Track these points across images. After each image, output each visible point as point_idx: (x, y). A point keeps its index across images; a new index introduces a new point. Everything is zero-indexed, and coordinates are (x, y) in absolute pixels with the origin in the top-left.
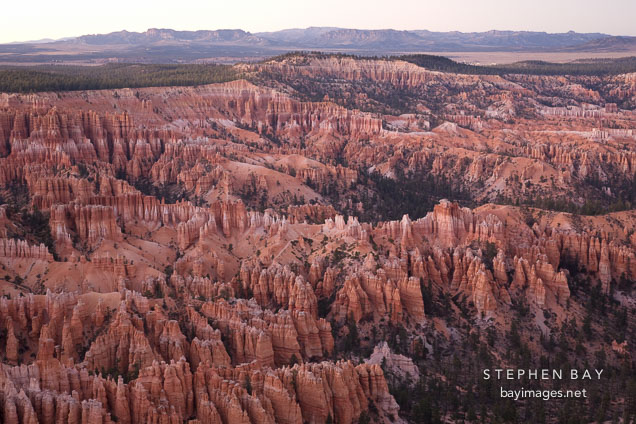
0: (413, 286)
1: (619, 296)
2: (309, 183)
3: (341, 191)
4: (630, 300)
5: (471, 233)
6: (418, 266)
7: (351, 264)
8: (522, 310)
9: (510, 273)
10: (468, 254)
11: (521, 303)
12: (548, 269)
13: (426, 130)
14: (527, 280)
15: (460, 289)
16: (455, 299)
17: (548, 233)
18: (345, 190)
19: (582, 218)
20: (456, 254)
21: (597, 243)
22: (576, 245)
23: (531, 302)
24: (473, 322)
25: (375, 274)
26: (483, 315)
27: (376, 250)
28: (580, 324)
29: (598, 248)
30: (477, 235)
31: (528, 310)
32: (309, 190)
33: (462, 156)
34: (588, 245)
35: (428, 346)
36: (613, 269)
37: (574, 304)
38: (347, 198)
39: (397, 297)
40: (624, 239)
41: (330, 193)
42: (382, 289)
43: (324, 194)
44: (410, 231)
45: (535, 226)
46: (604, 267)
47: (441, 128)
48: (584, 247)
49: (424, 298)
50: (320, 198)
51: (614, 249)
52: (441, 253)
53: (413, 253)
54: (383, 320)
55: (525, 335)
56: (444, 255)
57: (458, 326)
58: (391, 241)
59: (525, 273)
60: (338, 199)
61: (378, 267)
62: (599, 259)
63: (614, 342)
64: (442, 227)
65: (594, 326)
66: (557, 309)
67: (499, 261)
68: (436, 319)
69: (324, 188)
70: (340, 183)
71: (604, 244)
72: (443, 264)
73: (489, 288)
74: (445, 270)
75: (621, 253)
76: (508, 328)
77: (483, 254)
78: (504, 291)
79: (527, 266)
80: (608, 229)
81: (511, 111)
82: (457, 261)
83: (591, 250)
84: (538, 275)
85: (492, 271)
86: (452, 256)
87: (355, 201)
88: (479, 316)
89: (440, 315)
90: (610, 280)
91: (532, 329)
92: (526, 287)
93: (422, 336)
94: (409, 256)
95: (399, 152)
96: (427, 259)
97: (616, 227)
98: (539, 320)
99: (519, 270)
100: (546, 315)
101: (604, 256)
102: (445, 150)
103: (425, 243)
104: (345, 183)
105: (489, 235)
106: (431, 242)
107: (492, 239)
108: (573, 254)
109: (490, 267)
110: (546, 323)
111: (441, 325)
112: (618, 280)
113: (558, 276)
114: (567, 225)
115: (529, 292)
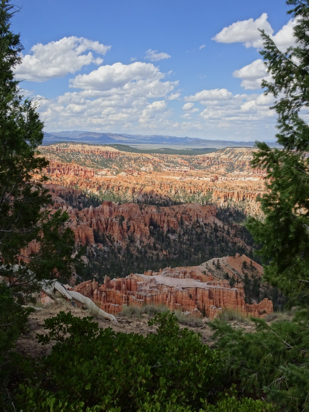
0: (90, 232)
1: (170, 235)
2: (60, 196)
3: (74, 199)
4: (174, 237)
5: (116, 213)
6: (94, 224)
7: (67, 224)
8: (132, 240)
9: (129, 228)
10: (114, 220)
11: (131, 238)
12: (142, 226)
13: (114, 175)
14: (134, 230)
15: (110, 233)
16: (107, 237)
17: (147, 213)
18: (76, 199)
19: (160, 207)
20: (109, 220)
21: (164, 217)
22: (156, 218)
23: (135, 237)
24: (113, 245)
25: (76, 227)
26: (117, 242)
27: (78, 218)
28: (152, 245)
29: (164, 218)
30: (118, 213)
31: (134, 240)
32: (60, 198)
33: (126, 186)
34: (161, 217)
35: (95, 253)
36: (168, 226)
37: (152, 238)
38: (76, 202)
39: (84, 235)
40: (174, 215)
41: (69, 200)
42: (78, 233)
43: (66, 200)
44: (92, 212)
45: (143, 211)
46: (165, 225)
47: (120, 174)
48: (159, 218)
49: (94, 236)
50: (65, 201)
51: (169, 219)
52: (104, 220)
53: (93, 220)
54: (78, 244)
55: (132, 249)
56: (105, 220)
57: (107, 246)
58: (85, 215)
59: (134, 226)
60: (73, 202)
61: (78, 224)
62: (164, 223)
63: (164, 251)
64: (105, 210)
65: (157, 245)
66: (144, 240)
67: (125, 222)
68: (99, 244)
69: (67, 198)
70: (74, 196)
71: (166, 217)
72: (104, 224)
73: (119, 232)
74: (105, 226)
75: (172, 220)
76: (126, 246)
77: (120, 220)
78: (125, 233)
79: (135, 224)
80: (170, 212)
81: (152, 169)
82: (109, 222)
83: (162, 219)
84: (138, 227)
85: (122, 226)
86: (108, 221)
87: (80, 203)
88: (116, 243)
89: (101, 242)
90: (167, 230)
91: (135, 246)
92: (134, 232)
93: (93, 250)
94: (91, 221)
95: (101, 184)
96: (98, 222)
97: (172, 211)
98: (138, 244)
99: (132, 226)
100: (141, 242)
101: (166, 221)
102: (120, 183)
103: (98, 216)
104: (76, 196)
105: (122, 213)
106: (101, 216)
107: (124, 215)
108: (155, 221)
109: (121, 224)
110: (140, 244)
111: (101, 246)
112: (170, 230)
113: (146, 227)
114: (154, 210)
115: (135, 234)
